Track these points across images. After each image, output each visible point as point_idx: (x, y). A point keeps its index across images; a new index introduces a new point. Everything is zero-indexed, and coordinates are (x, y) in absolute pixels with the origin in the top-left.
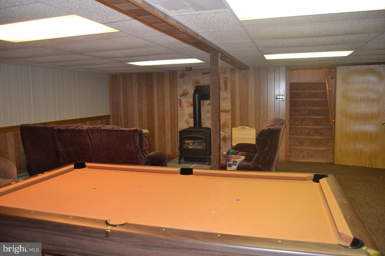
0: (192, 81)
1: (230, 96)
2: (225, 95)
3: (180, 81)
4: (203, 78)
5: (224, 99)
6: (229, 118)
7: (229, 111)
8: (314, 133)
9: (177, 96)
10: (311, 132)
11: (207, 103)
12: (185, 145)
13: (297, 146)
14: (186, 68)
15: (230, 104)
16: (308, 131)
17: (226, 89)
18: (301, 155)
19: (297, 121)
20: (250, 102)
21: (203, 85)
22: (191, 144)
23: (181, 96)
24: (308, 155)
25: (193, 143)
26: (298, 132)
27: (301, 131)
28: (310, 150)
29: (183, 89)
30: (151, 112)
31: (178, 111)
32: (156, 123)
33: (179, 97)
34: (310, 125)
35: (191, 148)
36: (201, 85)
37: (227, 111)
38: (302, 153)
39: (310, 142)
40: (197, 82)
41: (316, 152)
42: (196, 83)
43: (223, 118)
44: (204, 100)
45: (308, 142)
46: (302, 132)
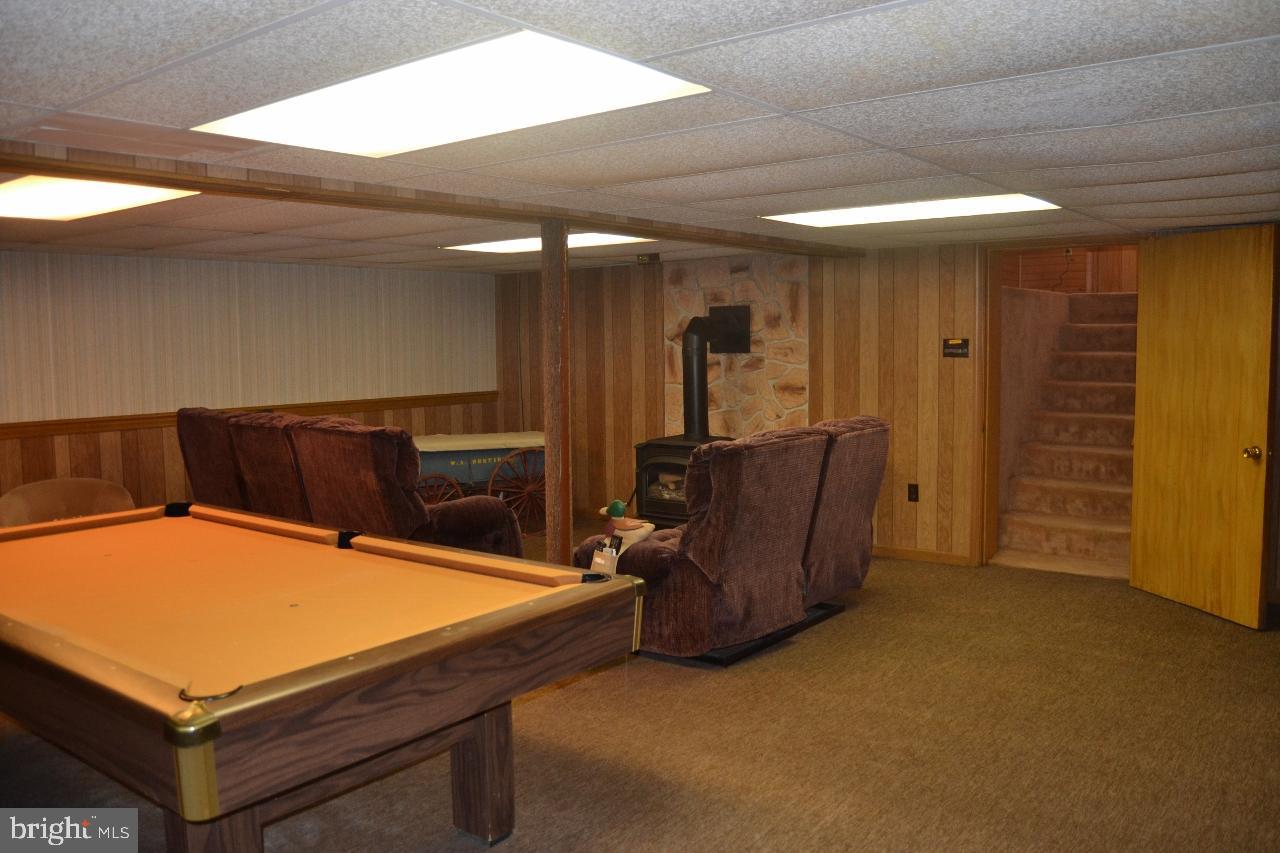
0: (701, 293)
1: (806, 341)
2: (793, 338)
3: (670, 291)
4: (732, 285)
5: (788, 351)
6: (803, 410)
7: (803, 388)
8: (1112, 473)
9: (663, 339)
10: (1103, 469)
11: (743, 363)
12: (653, 487)
13: (1044, 514)
14: (638, 256)
15: (806, 366)
16: (1090, 466)
17: (794, 319)
18: (1046, 548)
19: (1067, 430)
20: (863, 362)
21: (732, 304)
22: (672, 487)
23: (672, 340)
24: (1068, 548)
25: (675, 483)
26: (1059, 468)
27: (1067, 463)
28: (1076, 532)
29: (680, 318)
30: (596, 385)
31: (666, 386)
32: (609, 421)
33: (667, 342)
34: (1110, 446)
35: (667, 496)
36: (726, 305)
37: (798, 389)
38: (1048, 538)
39: (1085, 505)
40: (716, 298)
41: (1097, 539)
42: (712, 300)
43: (787, 412)
44: (735, 352)
45: (1079, 503)
46: (1071, 469)
